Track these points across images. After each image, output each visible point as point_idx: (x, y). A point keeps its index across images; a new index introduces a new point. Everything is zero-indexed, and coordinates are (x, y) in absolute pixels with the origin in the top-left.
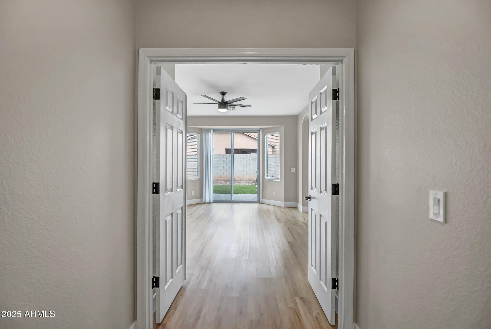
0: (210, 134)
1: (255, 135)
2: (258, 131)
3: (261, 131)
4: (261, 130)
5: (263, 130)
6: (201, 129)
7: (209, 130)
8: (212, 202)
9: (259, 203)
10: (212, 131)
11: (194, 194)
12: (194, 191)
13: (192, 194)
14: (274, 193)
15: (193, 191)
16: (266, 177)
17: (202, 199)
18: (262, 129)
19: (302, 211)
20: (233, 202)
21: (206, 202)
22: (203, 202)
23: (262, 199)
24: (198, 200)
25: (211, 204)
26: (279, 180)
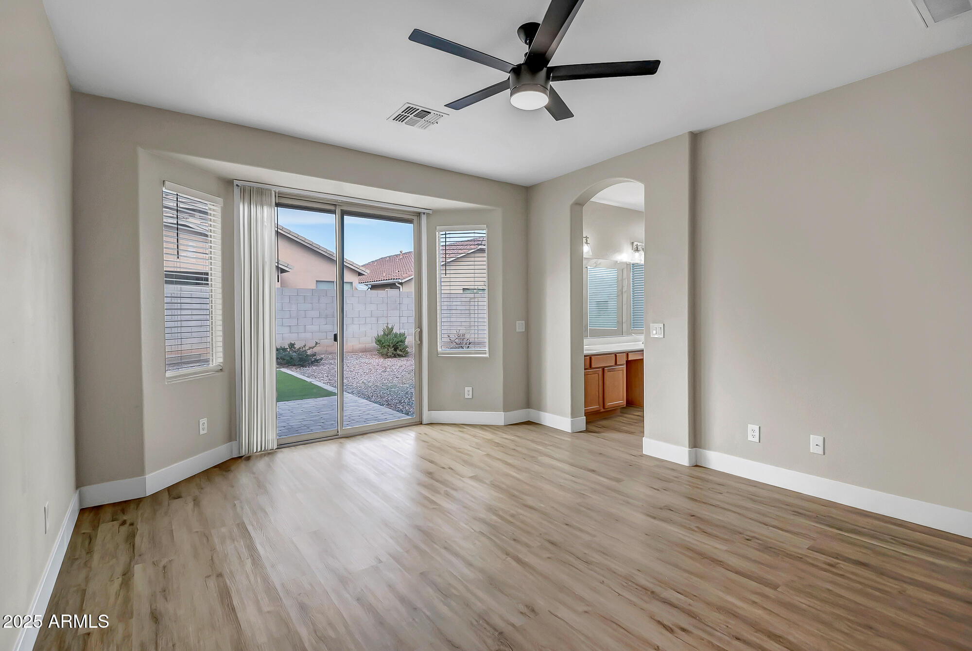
0: (265, 208)
2: (416, 215)
3: (424, 219)
4: (424, 213)
5: (432, 214)
6: (228, 183)
7: (259, 191)
8: (274, 446)
9: (421, 424)
10: (274, 196)
11: (205, 431)
12: (205, 419)
13: (202, 432)
14: (471, 392)
15: (201, 421)
16: (439, 349)
17: (234, 443)
18: (430, 212)
19: (570, 432)
20: (346, 435)
21: (255, 451)
22: (241, 455)
23: (429, 411)
24: (220, 453)
25: (270, 456)
26: (487, 355)
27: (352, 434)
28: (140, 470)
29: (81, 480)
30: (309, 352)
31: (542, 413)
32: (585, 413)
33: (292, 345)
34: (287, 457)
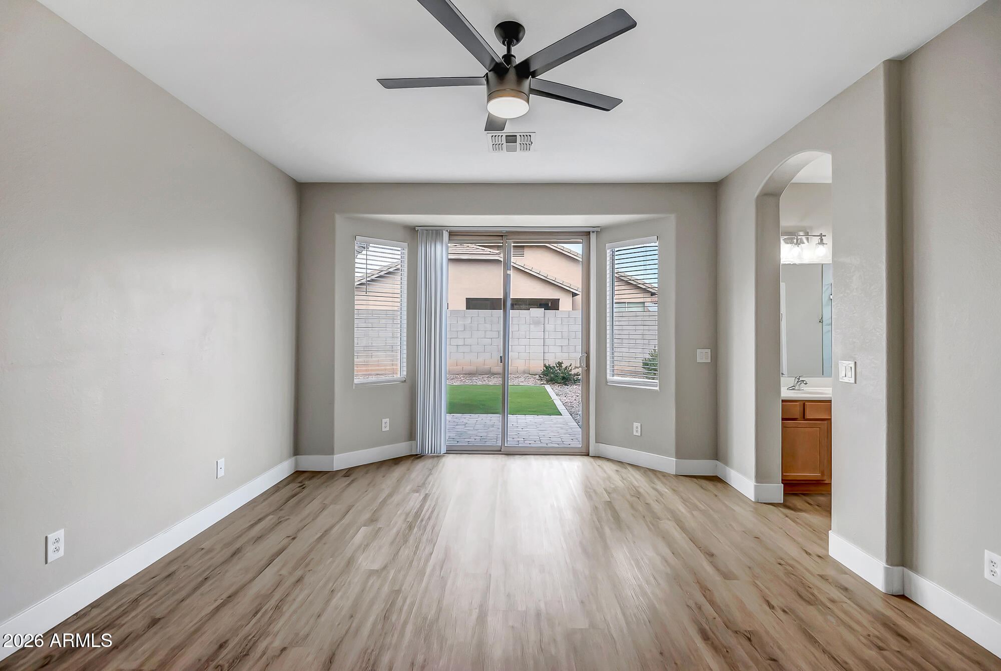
0: (439, 247)
1: (576, 249)
2: (585, 234)
3: (593, 237)
4: (593, 232)
5: (600, 231)
6: (413, 231)
7: (434, 233)
8: (443, 450)
9: (588, 455)
10: (446, 235)
11: (388, 429)
12: (387, 420)
13: (384, 429)
14: (639, 428)
15: (384, 421)
16: (609, 377)
17: (413, 442)
18: (599, 229)
19: (753, 500)
20: (508, 453)
21: (427, 453)
22: (418, 453)
23: (596, 442)
24: (400, 448)
25: (439, 458)
26: (657, 388)
27: (511, 453)
28: (330, 451)
29: (297, 450)
30: (573, 372)
31: (728, 468)
32: (782, 480)
33: (560, 364)
34: (452, 463)
